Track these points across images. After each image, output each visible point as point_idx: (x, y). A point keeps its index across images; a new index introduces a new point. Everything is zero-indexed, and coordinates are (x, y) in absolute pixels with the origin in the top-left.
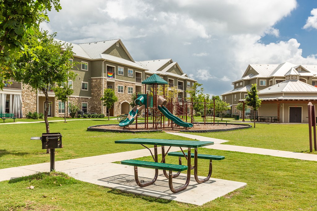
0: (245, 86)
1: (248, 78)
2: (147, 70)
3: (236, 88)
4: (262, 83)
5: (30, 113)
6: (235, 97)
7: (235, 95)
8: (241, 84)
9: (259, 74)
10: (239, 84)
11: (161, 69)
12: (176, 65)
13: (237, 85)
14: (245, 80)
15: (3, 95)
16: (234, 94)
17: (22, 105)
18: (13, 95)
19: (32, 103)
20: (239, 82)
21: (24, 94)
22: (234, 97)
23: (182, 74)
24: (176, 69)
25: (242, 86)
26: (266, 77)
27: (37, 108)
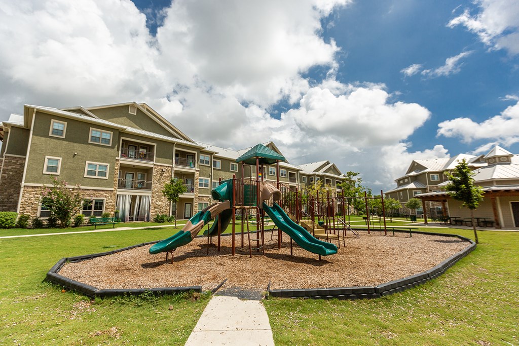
0: (411, 183)
1: (413, 173)
2: (301, 170)
3: (399, 185)
4: (433, 177)
5: (158, 216)
6: (401, 195)
7: (401, 192)
8: (406, 180)
9: (427, 168)
10: (404, 181)
11: (318, 170)
12: (333, 165)
13: (401, 182)
14: (411, 176)
15: (127, 197)
16: (399, 191)
17: (151, 207)
18: (141, 197)
19: (164, 205)
20: (403, 179)
21: (155, 195)
22: (399, 194)
23: (340, 174)
24: (334, 169)
25: (408, 183)
26: (438, 170)
27: (170, 210)
